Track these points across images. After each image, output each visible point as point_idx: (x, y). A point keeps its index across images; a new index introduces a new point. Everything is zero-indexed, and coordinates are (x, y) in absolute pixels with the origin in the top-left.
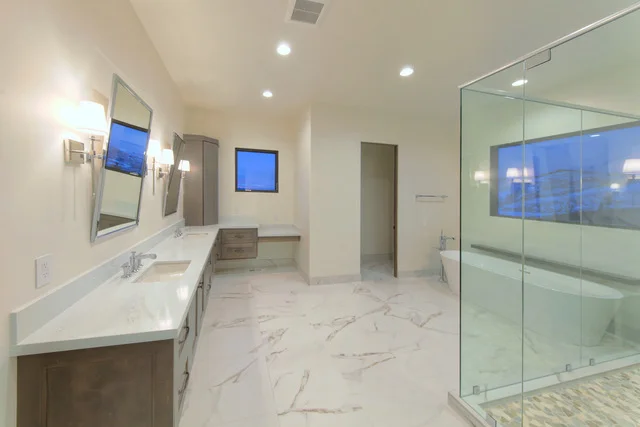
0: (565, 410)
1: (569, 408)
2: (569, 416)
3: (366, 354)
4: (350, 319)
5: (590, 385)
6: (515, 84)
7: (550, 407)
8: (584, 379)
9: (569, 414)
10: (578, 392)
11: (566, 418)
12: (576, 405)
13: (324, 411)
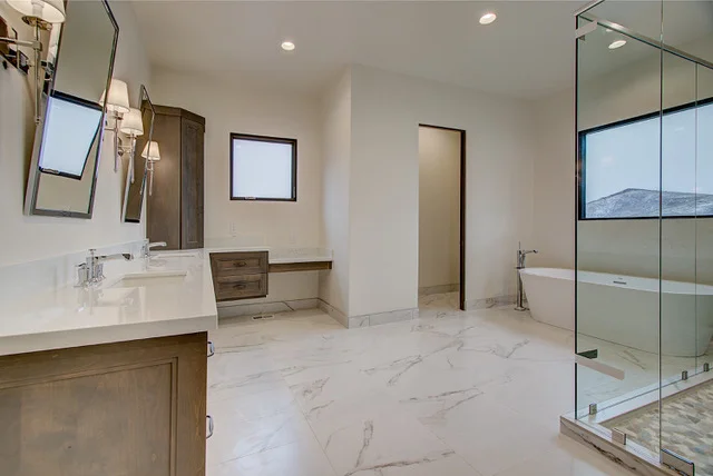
0: (690, 418)
1: (693, 415)
2: (696, 422)
3: (444, 395)
4: (414, 359)
5: (708, 391)
6: (612, 46)
7: (673, 417)
8: (701, 385)
9: (696, 421)
10: (698, 399)
11: (693, 425)
12: (700, 412)
13: (405, 463)
